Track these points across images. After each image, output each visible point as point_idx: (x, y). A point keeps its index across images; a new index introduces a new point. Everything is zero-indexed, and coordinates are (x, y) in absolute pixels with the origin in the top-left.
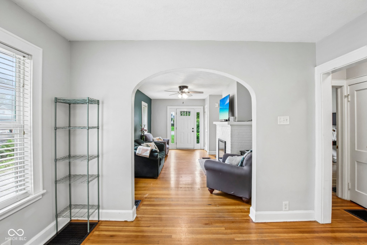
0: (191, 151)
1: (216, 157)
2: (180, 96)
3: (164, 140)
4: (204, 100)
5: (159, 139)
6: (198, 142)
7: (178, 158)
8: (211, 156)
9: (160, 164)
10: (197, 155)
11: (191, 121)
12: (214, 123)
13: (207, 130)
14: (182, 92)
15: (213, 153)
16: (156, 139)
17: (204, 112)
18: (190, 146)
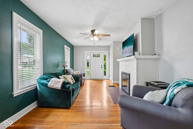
0: (100, 81)
1: (119, 85)
2: (92, 39)
3: (81, 73)
4: (109, 47)
5: (78, 72)
6: (105, 75)
7: (92, 86)
8: (115, 85)
9: (73, 95)
10: (105, 84)
11: (100, 61)
12: (118, 60)
13: (111, 66)
14: (94, 35)
15: (116, 82)
16: (75, 73)
17: (109, 54)
18: (100, 78)
